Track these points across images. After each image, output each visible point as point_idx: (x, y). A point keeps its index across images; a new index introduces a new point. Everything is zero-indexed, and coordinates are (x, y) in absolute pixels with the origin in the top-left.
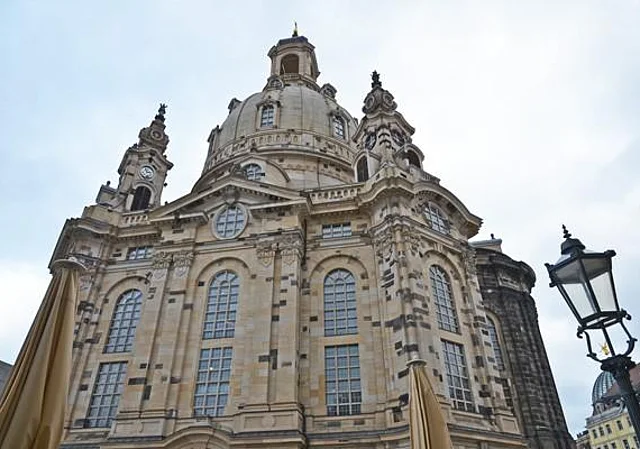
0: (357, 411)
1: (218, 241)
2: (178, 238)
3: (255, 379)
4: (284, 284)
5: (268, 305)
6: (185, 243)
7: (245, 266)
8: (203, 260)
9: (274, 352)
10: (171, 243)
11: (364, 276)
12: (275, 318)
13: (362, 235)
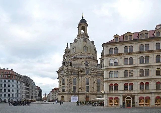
0: (100, 92)
1: (86, 75)
2: (82, 73)
3: (92, 89)
4: (94, 81)
5: (93, 82)
6: (82, 74)
7: (90, 78)
8: (85, 76)
9: (94, 87)
10: (81, 74)
11: (101, 80)
12: (94, 84)
13: (102, 76)
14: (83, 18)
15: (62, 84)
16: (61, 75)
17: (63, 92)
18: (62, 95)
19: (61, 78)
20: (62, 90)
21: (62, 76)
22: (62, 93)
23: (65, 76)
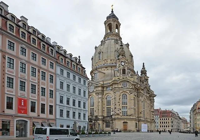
7: (145, 100)
14: (112, 12)
15: (121, 102)
16: (120, 89)
17: (123, 115)
18: (124, 121)
19: (121, 93)
20: (122, 114)
21: (122, 91)
22: (122, 117)
23: (128, 92)
